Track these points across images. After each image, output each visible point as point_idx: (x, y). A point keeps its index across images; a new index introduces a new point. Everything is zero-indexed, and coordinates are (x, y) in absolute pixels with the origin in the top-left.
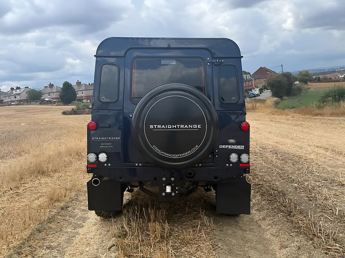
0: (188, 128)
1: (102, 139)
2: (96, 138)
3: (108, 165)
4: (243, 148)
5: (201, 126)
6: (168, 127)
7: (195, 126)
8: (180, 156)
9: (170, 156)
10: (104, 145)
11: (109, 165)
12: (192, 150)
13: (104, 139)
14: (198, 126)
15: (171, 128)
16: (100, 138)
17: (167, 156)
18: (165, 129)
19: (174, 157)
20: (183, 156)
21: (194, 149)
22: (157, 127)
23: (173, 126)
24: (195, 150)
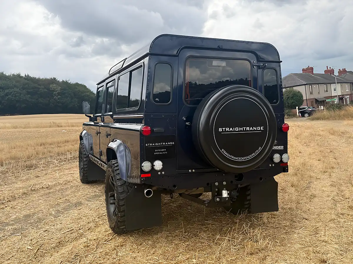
0: (253, 131)
1: (156, 145)
2: (150, 145)
3: (161, 173)
4: (282, 148)
5: (263, 128)
6: (236, 130)
7: (259, 128)
8: (245, 159)
9: (237, 160)
10: (159, 152)
11: (163, 173)
12: (256, 152)
13: (158, 145)
14: (262, 128)
15: (238, 130)
16: (153, 144)
17: (234, 159)
18: (233, 131)
19: (241, 160)
20: (248, 158)
21: (257, 151)
22: (225, 130)
23: (240, 129)
24: (259, 152)
